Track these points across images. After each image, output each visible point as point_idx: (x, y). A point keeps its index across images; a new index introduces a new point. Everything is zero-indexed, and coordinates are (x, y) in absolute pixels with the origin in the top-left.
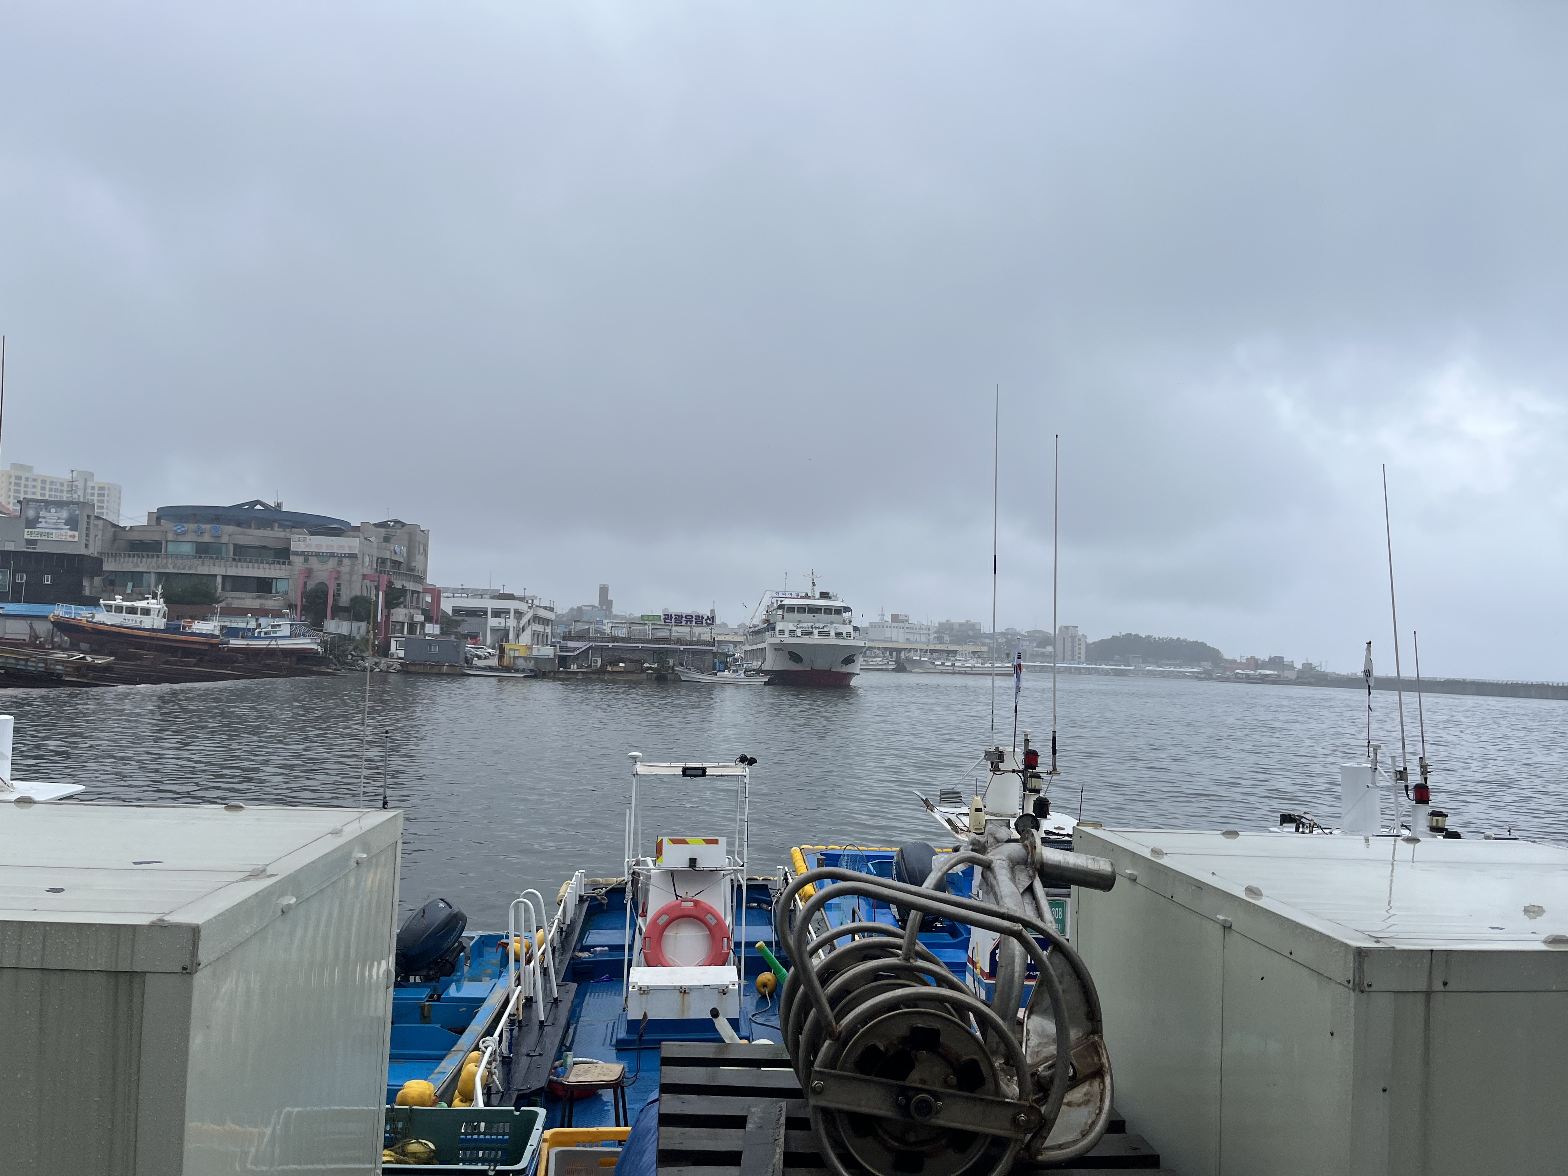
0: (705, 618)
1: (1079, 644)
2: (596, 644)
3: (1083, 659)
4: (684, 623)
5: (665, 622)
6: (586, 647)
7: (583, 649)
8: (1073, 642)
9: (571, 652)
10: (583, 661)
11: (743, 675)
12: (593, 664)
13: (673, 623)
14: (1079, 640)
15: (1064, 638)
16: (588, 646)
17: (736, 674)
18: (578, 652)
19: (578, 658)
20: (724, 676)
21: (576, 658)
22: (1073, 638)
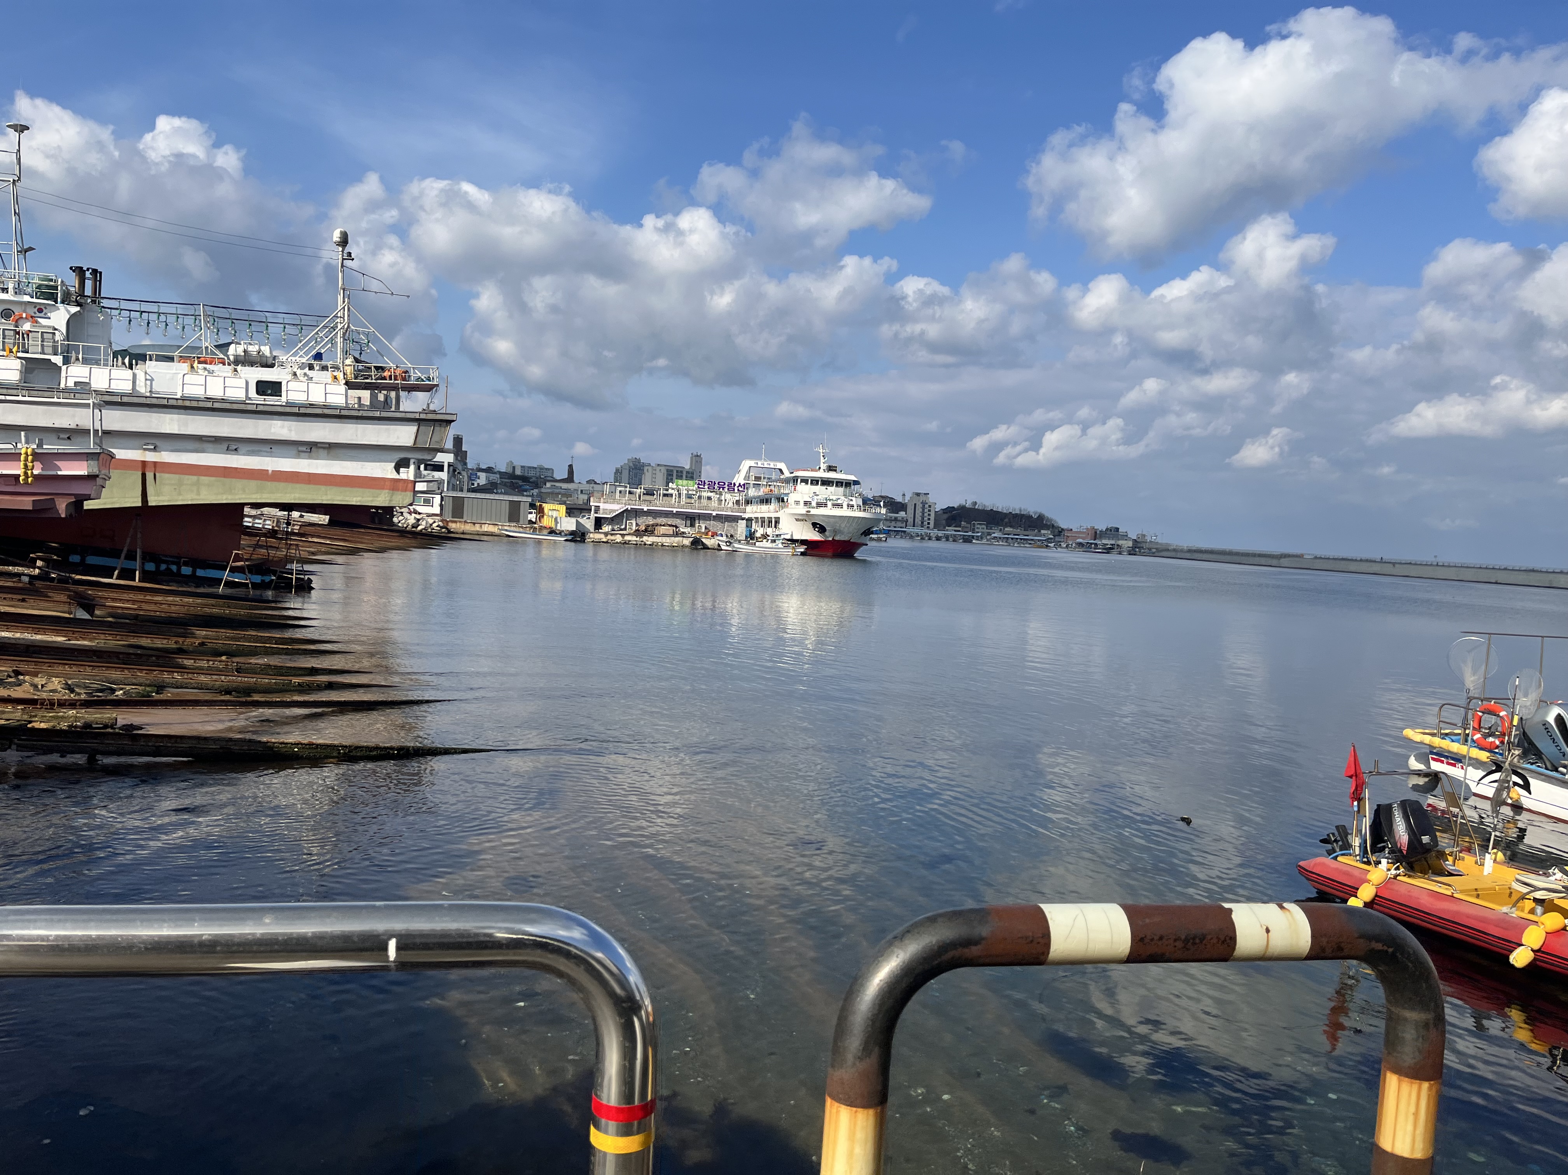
0: (737, 485)
1: (929, 511)
2: (629, 507)
3: (932, 525)
6: (622, 510)
7: (619, 511)
8: (923, 508)
9: (607, 514)
14: (930, 506)
15: (915, 504)
16: (625, 508)
17: (774, 544)
18: (614, 514)
21: (612, 519)
22: (924, 504)
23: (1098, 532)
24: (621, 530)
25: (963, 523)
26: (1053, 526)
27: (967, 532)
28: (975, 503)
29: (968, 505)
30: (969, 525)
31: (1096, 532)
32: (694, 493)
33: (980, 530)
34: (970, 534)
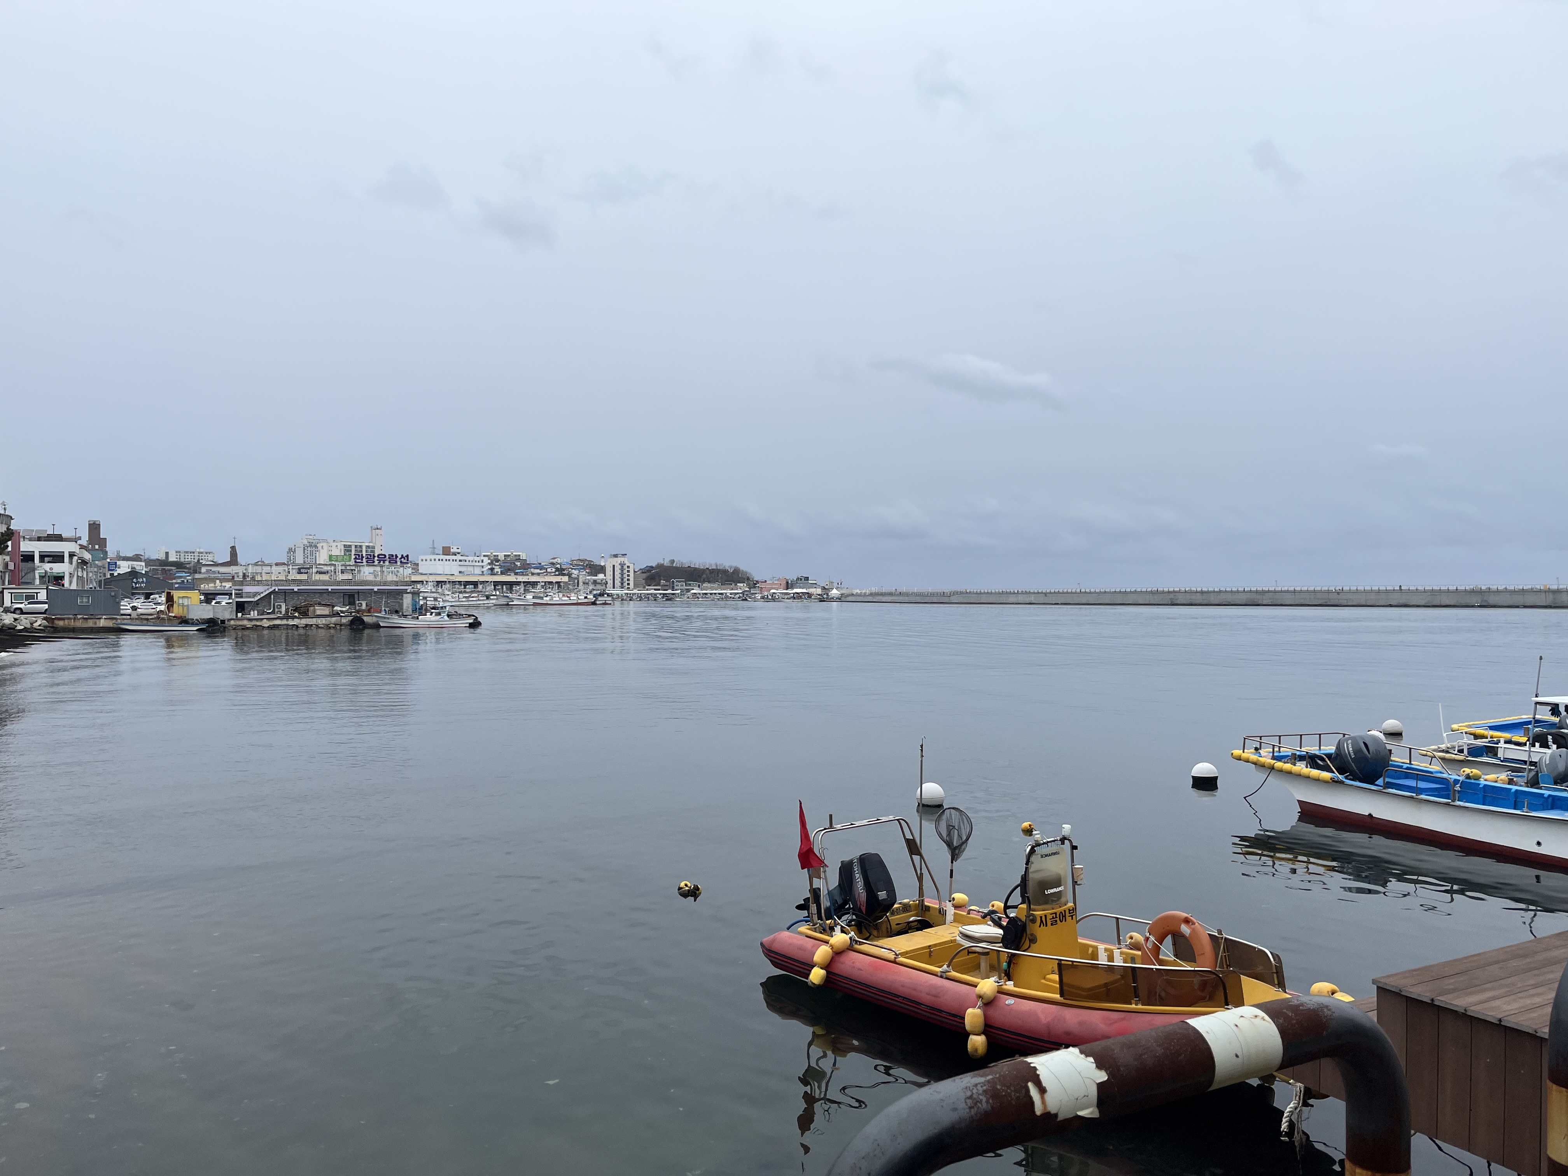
0: (400, 556)
1: (628, 571)
2: (280, 588)
3: (632, 586)
4: (376, 563)
5: (356, 562)
6: (267, 592)
7: (265, 594)
8: (622, 570)
9: (250, 597)
10: (265, 606)
11: (446, 618)
12: (276, 610)
13: (365, 563)
14: (628, 567)
15: (614, 566)
16: (271, 590)
17: (439, 617)
18: (259, 597)
19: (258, 604)
20: (427, 619)
21: (257, 603)
23: (790, 582)
24: (269, 614)
25: (662, 581)
26: (748, 579)
27: (667, 590)
28: (673, 561)
29: (666, 563)
30: (668, 583)
31: (788, 582)
33: (679, 587)
34: (670, 591)
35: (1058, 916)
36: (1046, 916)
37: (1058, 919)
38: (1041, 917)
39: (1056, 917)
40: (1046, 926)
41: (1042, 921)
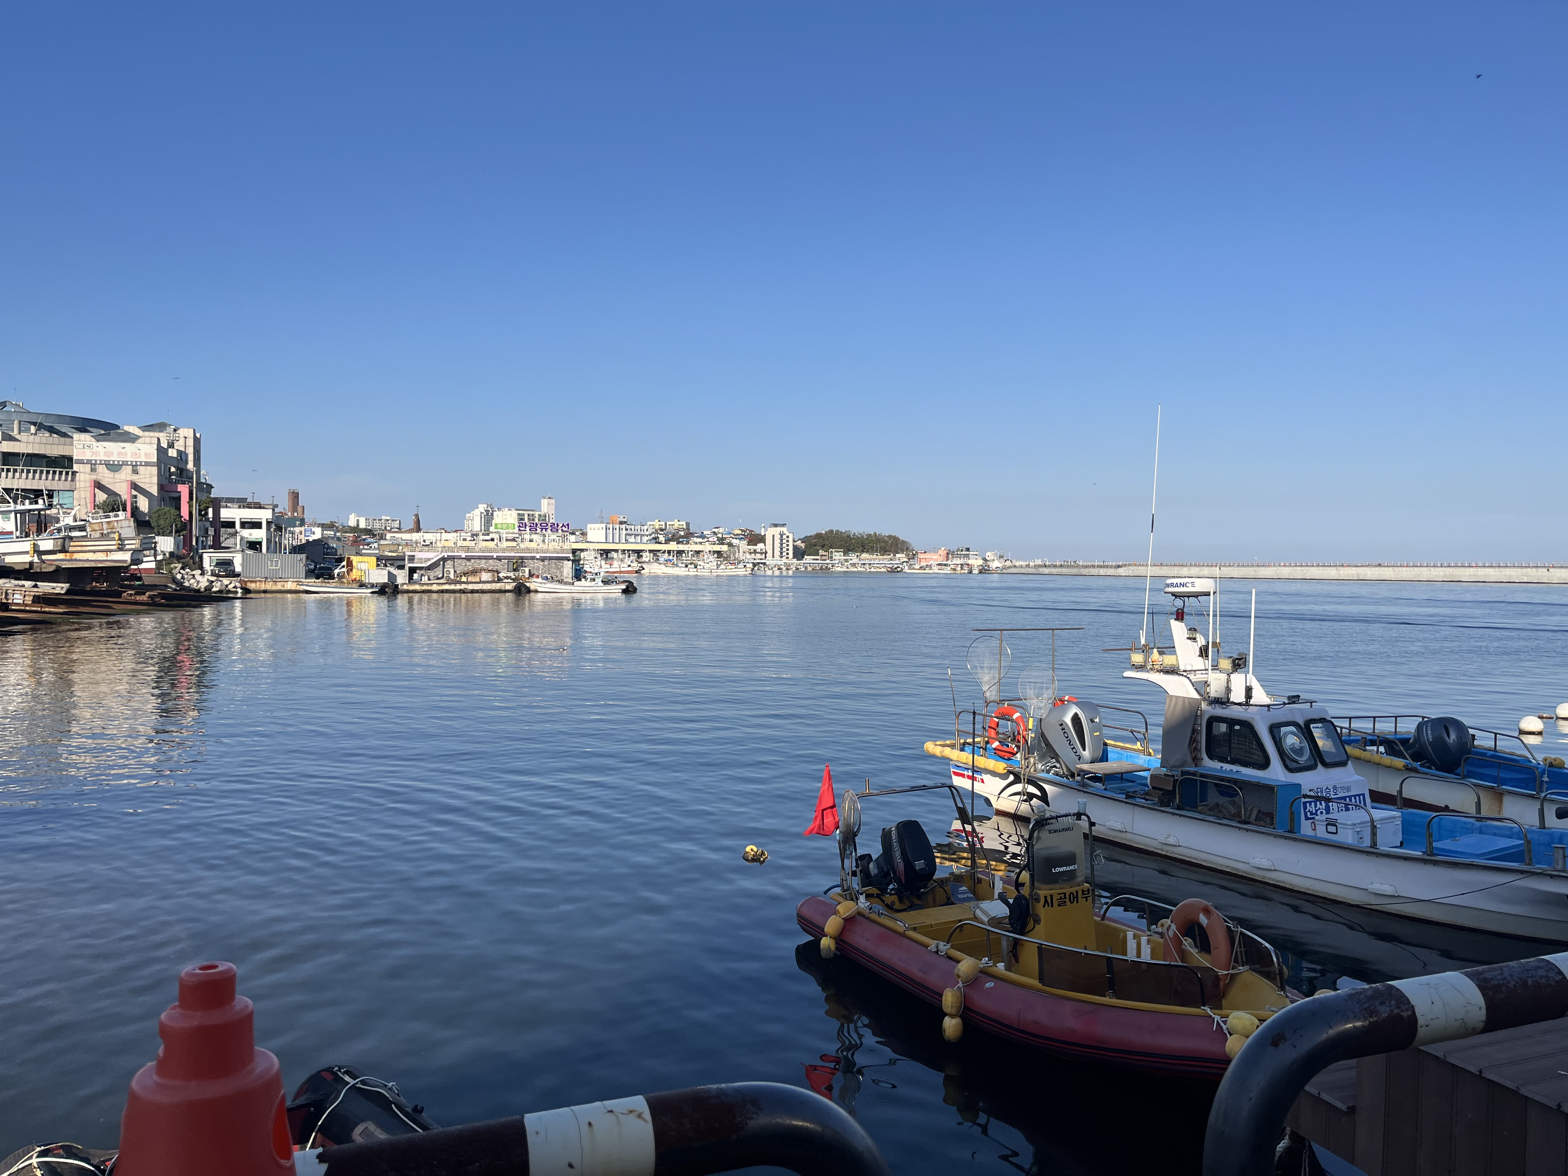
0: (561, 525)
1: (788, 541)
2: (449, 554)
3: (791, 555)
5: (519, 530)
7: (437, 559)
8: (781, 539)
9: (422, 563)
10: (435, 572)
11: (601, 584)
12: (445, 575)
13: (528, 531)
15: (773, 536)
16: (440, 556)
17: (593, 583)
18: (429, 563)
19: (428, 570)
21: (427, 568)
24: (438, 579)
25: (820, 551)
26: (907, 548)
27: (825, 560)
29: (825, 532)
30: (827, 553)
32: (517, 536)
33: (838, 558)
34: (828, 562)
35: (1067, 896)
36: (1051, 896)
37: (1067, 900)
38: (1046, 897)
39: (1065, 898)
40: (1052, 906)
41: (1046, 901)
